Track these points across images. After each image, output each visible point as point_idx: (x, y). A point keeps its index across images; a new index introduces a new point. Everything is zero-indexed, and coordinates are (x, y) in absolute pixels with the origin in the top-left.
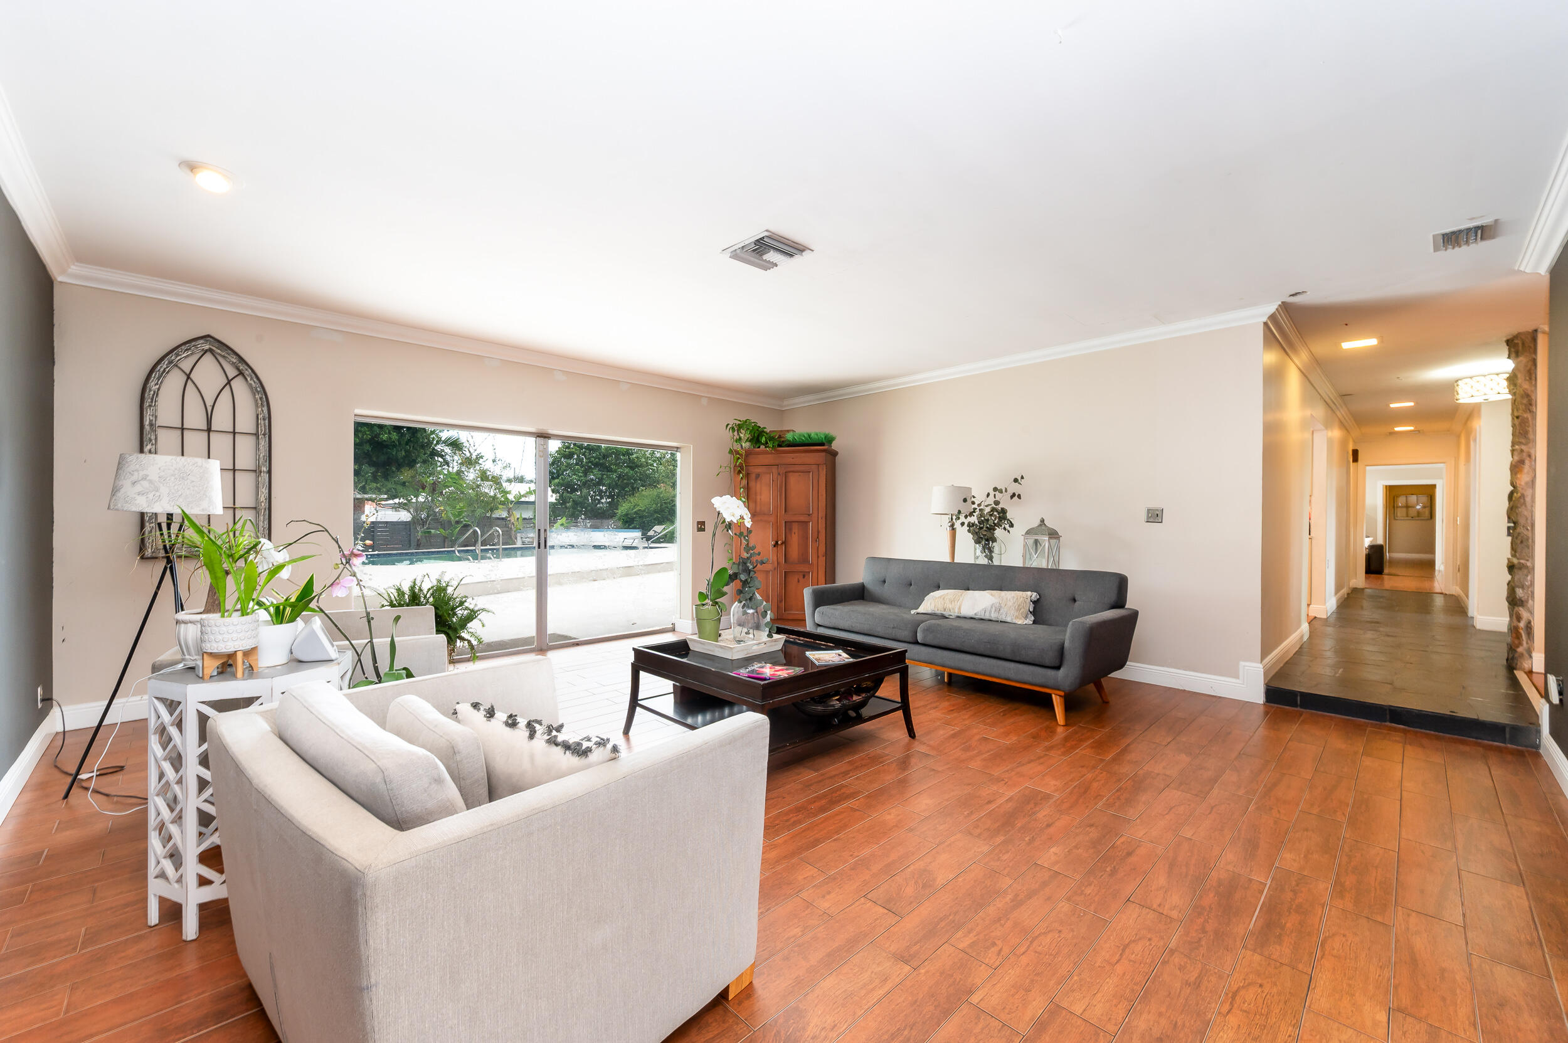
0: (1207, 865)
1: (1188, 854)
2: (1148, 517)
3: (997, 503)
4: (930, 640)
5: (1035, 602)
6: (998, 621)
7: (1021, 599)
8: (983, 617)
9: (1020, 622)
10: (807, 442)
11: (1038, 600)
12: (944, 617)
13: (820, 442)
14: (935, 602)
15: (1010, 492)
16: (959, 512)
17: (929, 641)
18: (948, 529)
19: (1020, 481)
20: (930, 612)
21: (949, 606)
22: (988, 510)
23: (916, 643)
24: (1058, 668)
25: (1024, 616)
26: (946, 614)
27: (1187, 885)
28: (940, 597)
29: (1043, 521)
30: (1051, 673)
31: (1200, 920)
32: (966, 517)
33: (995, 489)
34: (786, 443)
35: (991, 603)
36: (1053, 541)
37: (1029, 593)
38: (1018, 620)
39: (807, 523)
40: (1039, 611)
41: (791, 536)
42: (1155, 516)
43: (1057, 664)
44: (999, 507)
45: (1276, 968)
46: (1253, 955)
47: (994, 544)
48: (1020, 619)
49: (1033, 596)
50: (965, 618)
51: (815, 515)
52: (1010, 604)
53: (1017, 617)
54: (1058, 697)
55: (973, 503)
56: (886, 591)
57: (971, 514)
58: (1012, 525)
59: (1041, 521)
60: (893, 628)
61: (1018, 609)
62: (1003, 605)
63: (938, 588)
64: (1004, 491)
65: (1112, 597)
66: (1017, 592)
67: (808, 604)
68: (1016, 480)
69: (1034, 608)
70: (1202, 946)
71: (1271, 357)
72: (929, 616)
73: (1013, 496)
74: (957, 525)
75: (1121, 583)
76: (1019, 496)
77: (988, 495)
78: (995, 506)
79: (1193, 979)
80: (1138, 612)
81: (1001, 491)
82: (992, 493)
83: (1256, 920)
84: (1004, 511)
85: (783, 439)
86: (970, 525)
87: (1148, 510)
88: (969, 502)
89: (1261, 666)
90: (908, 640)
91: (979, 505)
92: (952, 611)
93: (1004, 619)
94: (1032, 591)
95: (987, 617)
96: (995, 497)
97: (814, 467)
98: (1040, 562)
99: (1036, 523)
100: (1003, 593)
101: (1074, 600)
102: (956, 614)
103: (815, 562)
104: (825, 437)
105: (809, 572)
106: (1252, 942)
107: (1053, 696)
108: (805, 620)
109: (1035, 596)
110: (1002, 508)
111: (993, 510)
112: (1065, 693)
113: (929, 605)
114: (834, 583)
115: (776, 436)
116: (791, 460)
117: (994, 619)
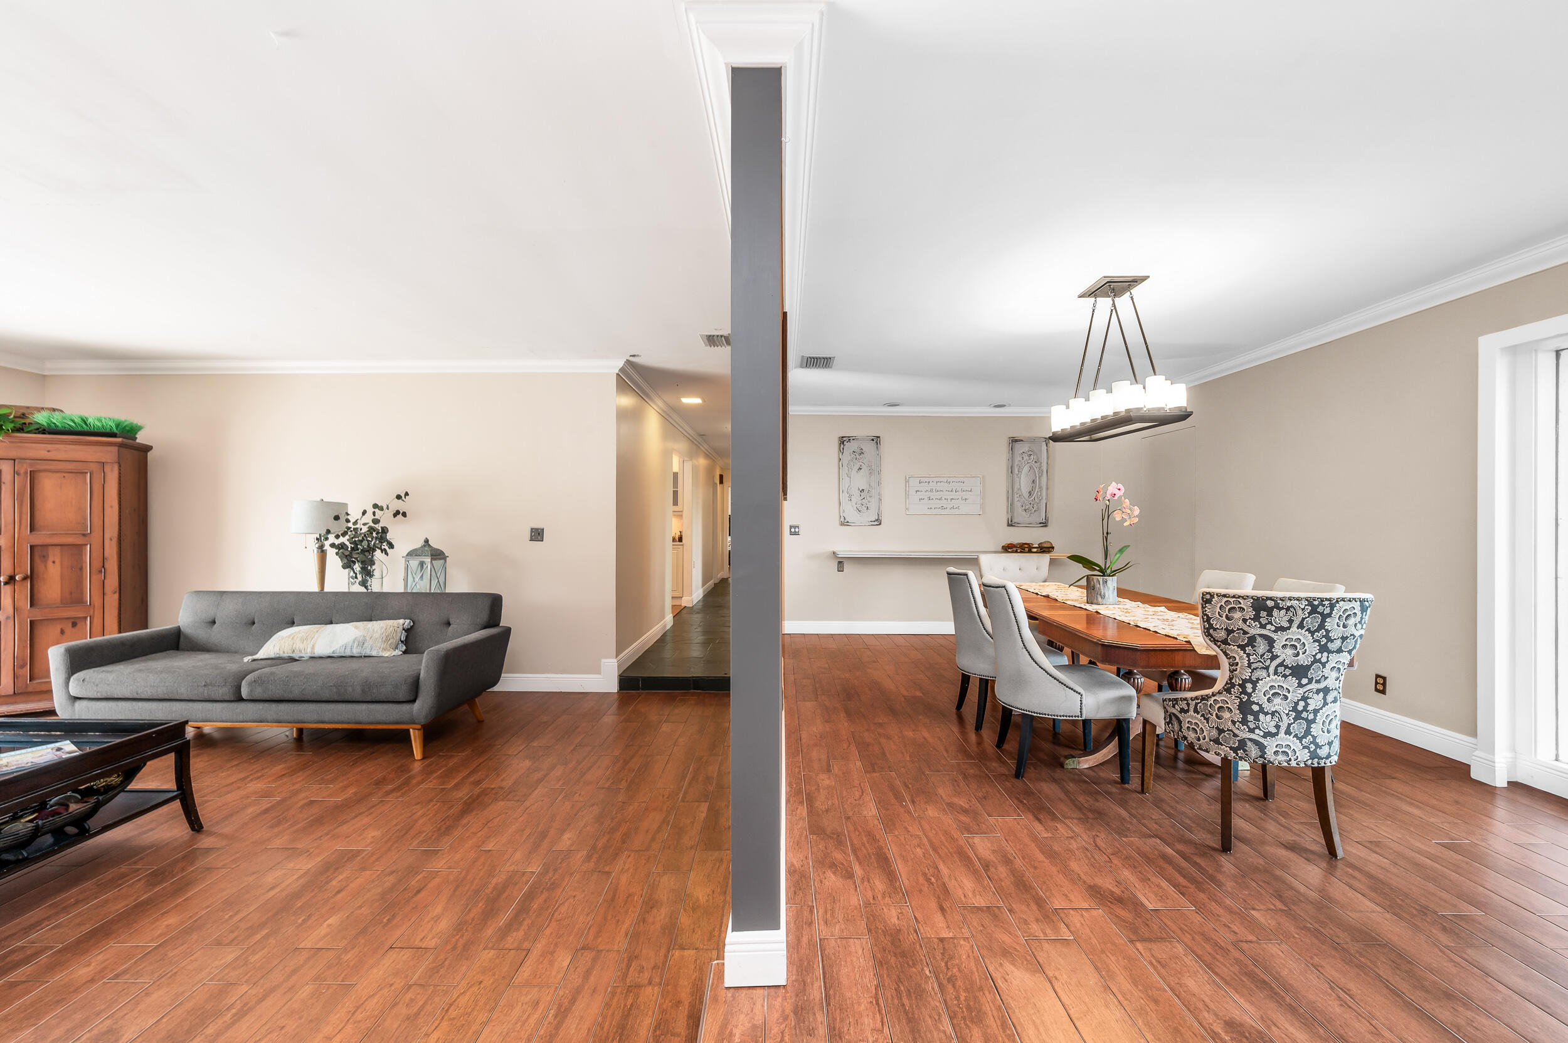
2: (531, 536)
3: (376, 521)
4: (259, 693)
5: (407, 631)
6: (361, 657)
7: (391, 629)
8: (343, 655)
9: (386, 654)
10: (80, 429)
11: (412, 627)
12: (292, 660)
13: (108, 430)
14: (279, 644)
15: (393, 510)
16: (328, 532)
17: (257, 695)
18: (315, 551)
19: (403, 498)
20: (272, 656)
21: (299, 645)
22: (365, 529)
23: (240, 699)
24: (414, 701)
25: (394, 646)
26: (296, 656)
28: (289, 637)
29: (427, 541)
30: (406, 708)
32: (337, 537)
33: (375, 506)
34: (36, 426)
35: (354, 637)
36: (438, 563)
37: (401, 621)
38: (385, 652)
39: (79, 548)
40: (411, 642)
41: (46, 567)
42: (537, 535)
43: (412, 698)
44: (378, 527)
47: (374, 567)
48: (389, 651)
49: (406, 624)
50: (321, 658)
51: (97, 535)
52: (377, 635)
53: (384, 649)
54: (417, 731)
55: (348, 521)
56: (216, 635)
57: (344, 534)
58: (391, 546)
59: (425, 542)
60: (205, 686)
61: (387, 640)
62: (368, 638)
63: (292, 623)
64: (385, 507)
65: (484, 616)
66: (387, 621)
67: (57, 670)
68: (399, 497)
69: (407, 637)
71: (627, 401)
72: (269, 662)
73: (397, 514)
74: (327, 547)
75: (495, 603)
76: (404, 514)
77: (364, 513)
78: (373, 525)
80: (511, 628)
81: (381, 509)
82: (370, 510)
84: (385, 530)
85: (27, 421)
86: (342, 546)
87: (532, 529)
88: (343, 518)
89: (616, 660)
90: (227, 698)
91: (355, 523)
92: (303, 651)
93: (368, 653)
94: (405, 619)
95: (348, 653)
96: (374, 515)
97: (93, 467)
98: (422, 585)
99: (419, 544)
100: (370, 624)
101: (449, 624)
102: (309, 655)
103: (97, 602)
104: (117, 426)
105: (86, 618)
107: (411, 730)
108: (52, 691)
109: (408, 623)
110: (382, 528)
111: (371, 530)
112: (422, 726)
113: (271, 647)
114: (146, 627)
115: (11, 414)
116: (46, 452)
117: (356, 655)
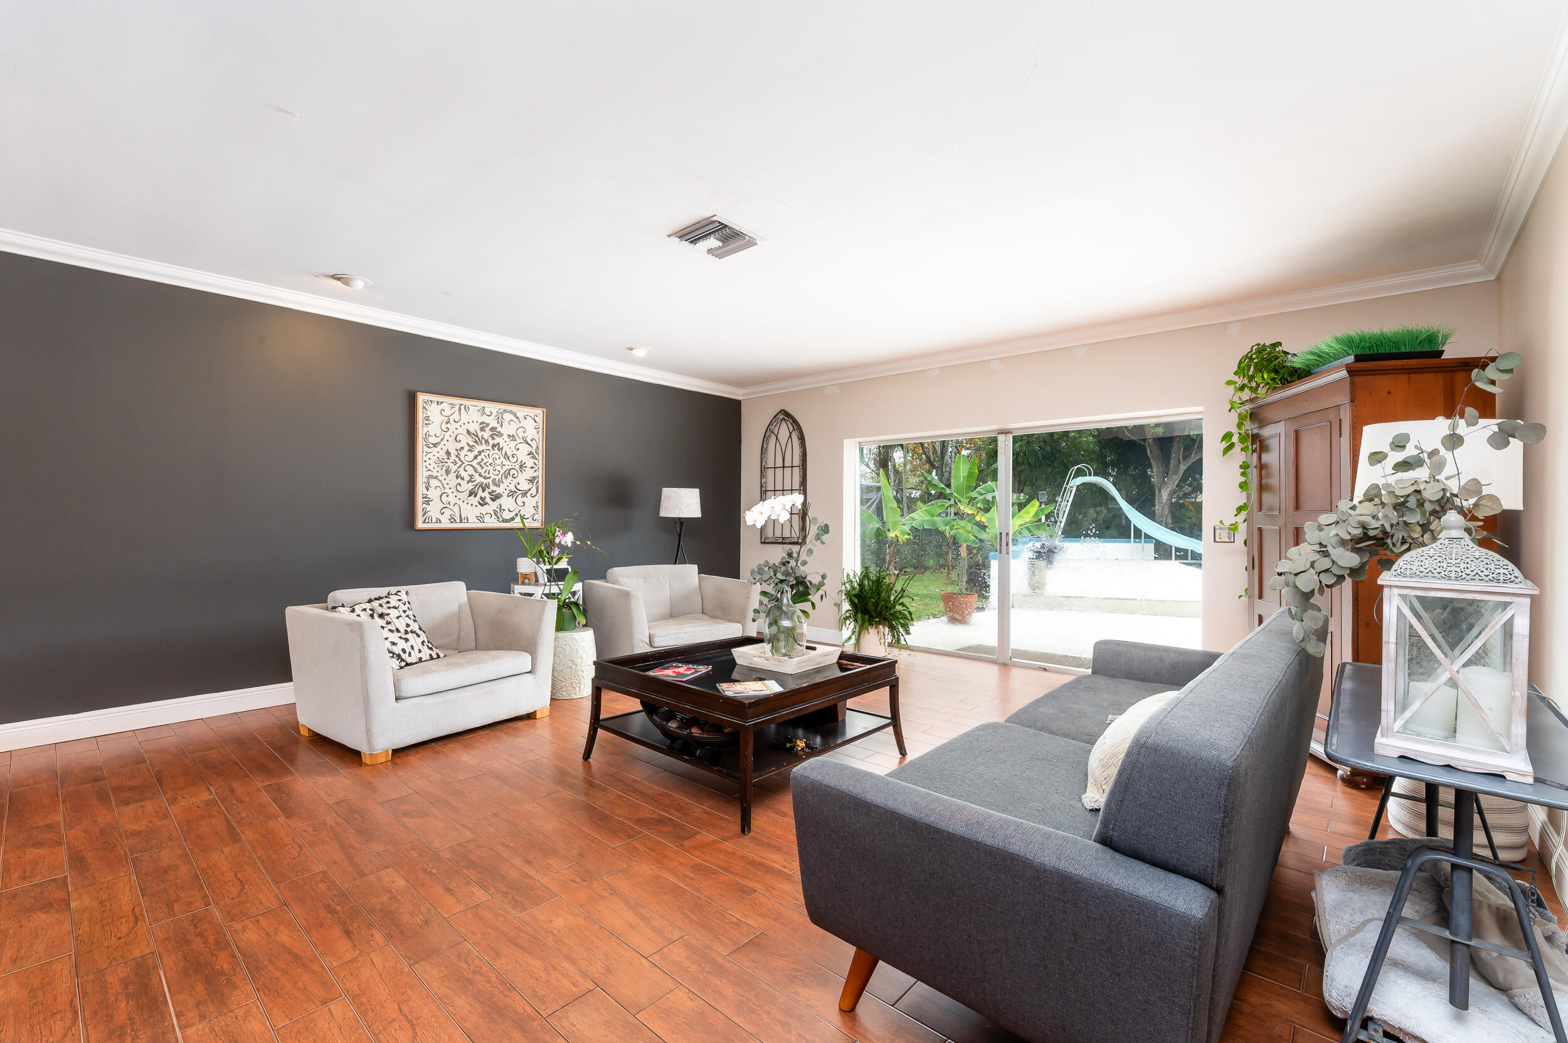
0: (267, 991)
1: (300, 985)
27: (259, 955)
31: (211, 939)
45: (115, 958)
46: (141, 952)
70: (190, 925)
79: (175, 905)
83: (161, 981)
106: (150, 960)
